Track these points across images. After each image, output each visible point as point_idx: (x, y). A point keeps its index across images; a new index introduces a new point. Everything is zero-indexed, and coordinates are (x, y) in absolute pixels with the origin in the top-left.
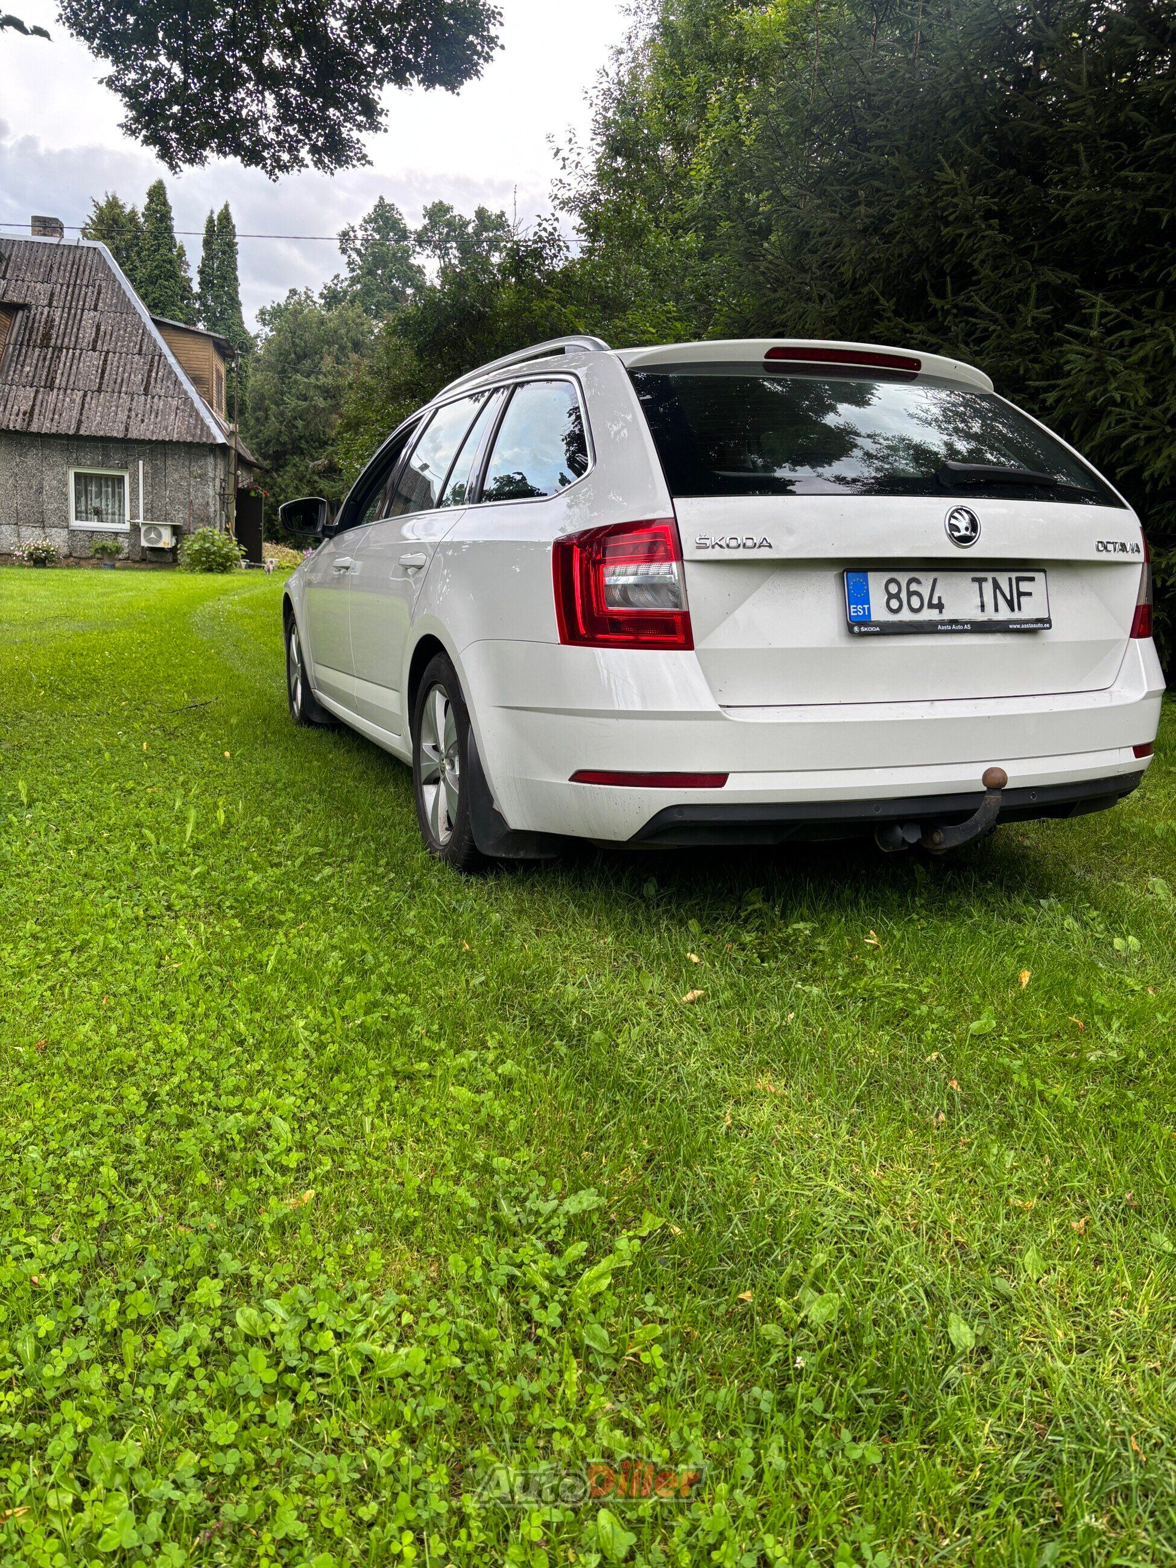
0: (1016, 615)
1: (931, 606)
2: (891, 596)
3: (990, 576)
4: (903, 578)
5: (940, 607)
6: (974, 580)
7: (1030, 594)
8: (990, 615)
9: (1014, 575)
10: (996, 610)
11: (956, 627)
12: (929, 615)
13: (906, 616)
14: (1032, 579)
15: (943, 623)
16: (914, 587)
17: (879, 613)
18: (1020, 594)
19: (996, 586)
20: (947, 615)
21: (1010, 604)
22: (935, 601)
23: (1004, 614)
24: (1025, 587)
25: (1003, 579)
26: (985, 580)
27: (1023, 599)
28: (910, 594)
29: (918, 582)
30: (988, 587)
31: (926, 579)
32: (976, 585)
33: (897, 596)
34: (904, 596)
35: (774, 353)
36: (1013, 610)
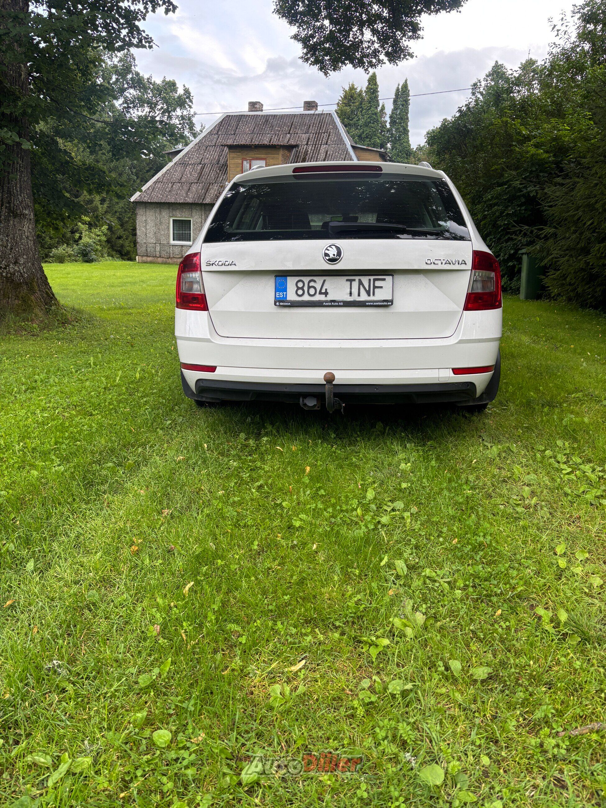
0: (372, 298)
1: (321, 293)
2: (298, 288)
3: (357, 278)
4: (306, 280)
5: (326, 294)
6: (347, 280)
7: (381, 287)
8: (355, 298)
9: (372, 278)
10: (359, 295)
11: (334, 304)
12: (319, 298)
13: (306, 298)
14: (384, 280)
15: (326, 301)
16: (312, 284)
17: (291, 296)
18: (375, 287)
19: (360, 283)
20: (329, 298)
21: (368, 293)
22: (323, 291)
23: (364, 297)
24: (378, 284)
25: (365, 280)
26: (354, 280)
27: (376, 290)
28: (309, 287)
29: (315, 281)
30: (355, 285)
31: (319, 280)
32: (349, 283)
33: (302, 288)
34: (306, 289)
35: (296, 170)
36: (369, 295)
